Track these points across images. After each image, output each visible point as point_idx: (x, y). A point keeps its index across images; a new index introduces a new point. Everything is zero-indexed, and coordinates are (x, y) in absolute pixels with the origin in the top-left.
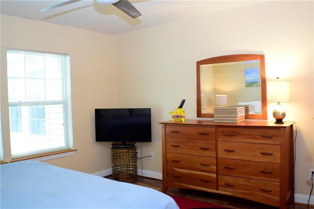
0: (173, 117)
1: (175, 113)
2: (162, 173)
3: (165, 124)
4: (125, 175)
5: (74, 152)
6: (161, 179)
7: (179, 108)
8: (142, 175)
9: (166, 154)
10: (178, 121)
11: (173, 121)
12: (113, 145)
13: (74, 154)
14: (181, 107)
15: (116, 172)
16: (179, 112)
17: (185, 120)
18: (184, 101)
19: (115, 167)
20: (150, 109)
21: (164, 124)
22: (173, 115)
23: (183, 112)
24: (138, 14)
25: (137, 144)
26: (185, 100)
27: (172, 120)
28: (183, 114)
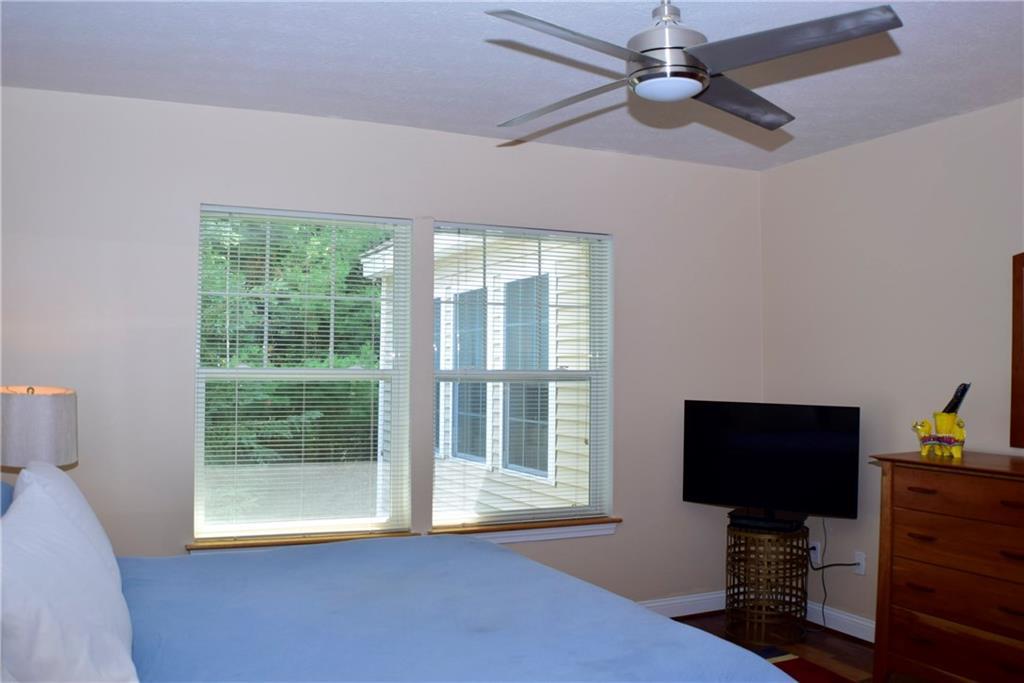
0: (924, 440)
1: (930, 428)
2: (874, 622)
3: (892, 461)
4: (764, 617)
5: (613, 525)
6: (871, 638)
7: (944, 411)
8: (822, 624)
9: (892, 560)
10: (942, 456)
11: (924, 453)
12: (731, 515)
13: (612, 532)
14: (952, 407)
15: (741, 605)
16: (945, 425)
17: (963, 454)
18: (963, 390)
19: (738, 586)
20: (857, 410)
21: (888, 464)
22: (923, 435)
23: (958, 425)
24: (782, 118)
25: (812, 522)
26: (969, 385)
27: (920, 453)
28: (958, 434)
